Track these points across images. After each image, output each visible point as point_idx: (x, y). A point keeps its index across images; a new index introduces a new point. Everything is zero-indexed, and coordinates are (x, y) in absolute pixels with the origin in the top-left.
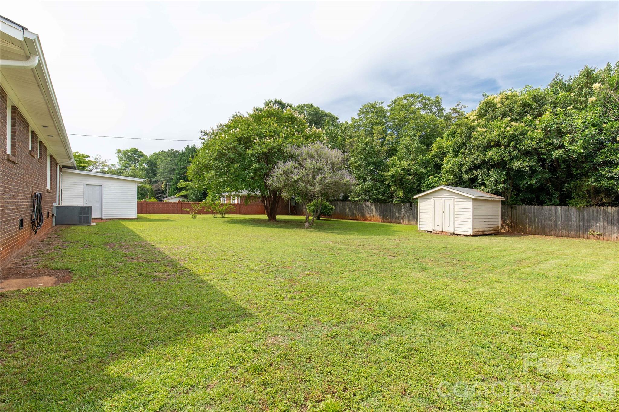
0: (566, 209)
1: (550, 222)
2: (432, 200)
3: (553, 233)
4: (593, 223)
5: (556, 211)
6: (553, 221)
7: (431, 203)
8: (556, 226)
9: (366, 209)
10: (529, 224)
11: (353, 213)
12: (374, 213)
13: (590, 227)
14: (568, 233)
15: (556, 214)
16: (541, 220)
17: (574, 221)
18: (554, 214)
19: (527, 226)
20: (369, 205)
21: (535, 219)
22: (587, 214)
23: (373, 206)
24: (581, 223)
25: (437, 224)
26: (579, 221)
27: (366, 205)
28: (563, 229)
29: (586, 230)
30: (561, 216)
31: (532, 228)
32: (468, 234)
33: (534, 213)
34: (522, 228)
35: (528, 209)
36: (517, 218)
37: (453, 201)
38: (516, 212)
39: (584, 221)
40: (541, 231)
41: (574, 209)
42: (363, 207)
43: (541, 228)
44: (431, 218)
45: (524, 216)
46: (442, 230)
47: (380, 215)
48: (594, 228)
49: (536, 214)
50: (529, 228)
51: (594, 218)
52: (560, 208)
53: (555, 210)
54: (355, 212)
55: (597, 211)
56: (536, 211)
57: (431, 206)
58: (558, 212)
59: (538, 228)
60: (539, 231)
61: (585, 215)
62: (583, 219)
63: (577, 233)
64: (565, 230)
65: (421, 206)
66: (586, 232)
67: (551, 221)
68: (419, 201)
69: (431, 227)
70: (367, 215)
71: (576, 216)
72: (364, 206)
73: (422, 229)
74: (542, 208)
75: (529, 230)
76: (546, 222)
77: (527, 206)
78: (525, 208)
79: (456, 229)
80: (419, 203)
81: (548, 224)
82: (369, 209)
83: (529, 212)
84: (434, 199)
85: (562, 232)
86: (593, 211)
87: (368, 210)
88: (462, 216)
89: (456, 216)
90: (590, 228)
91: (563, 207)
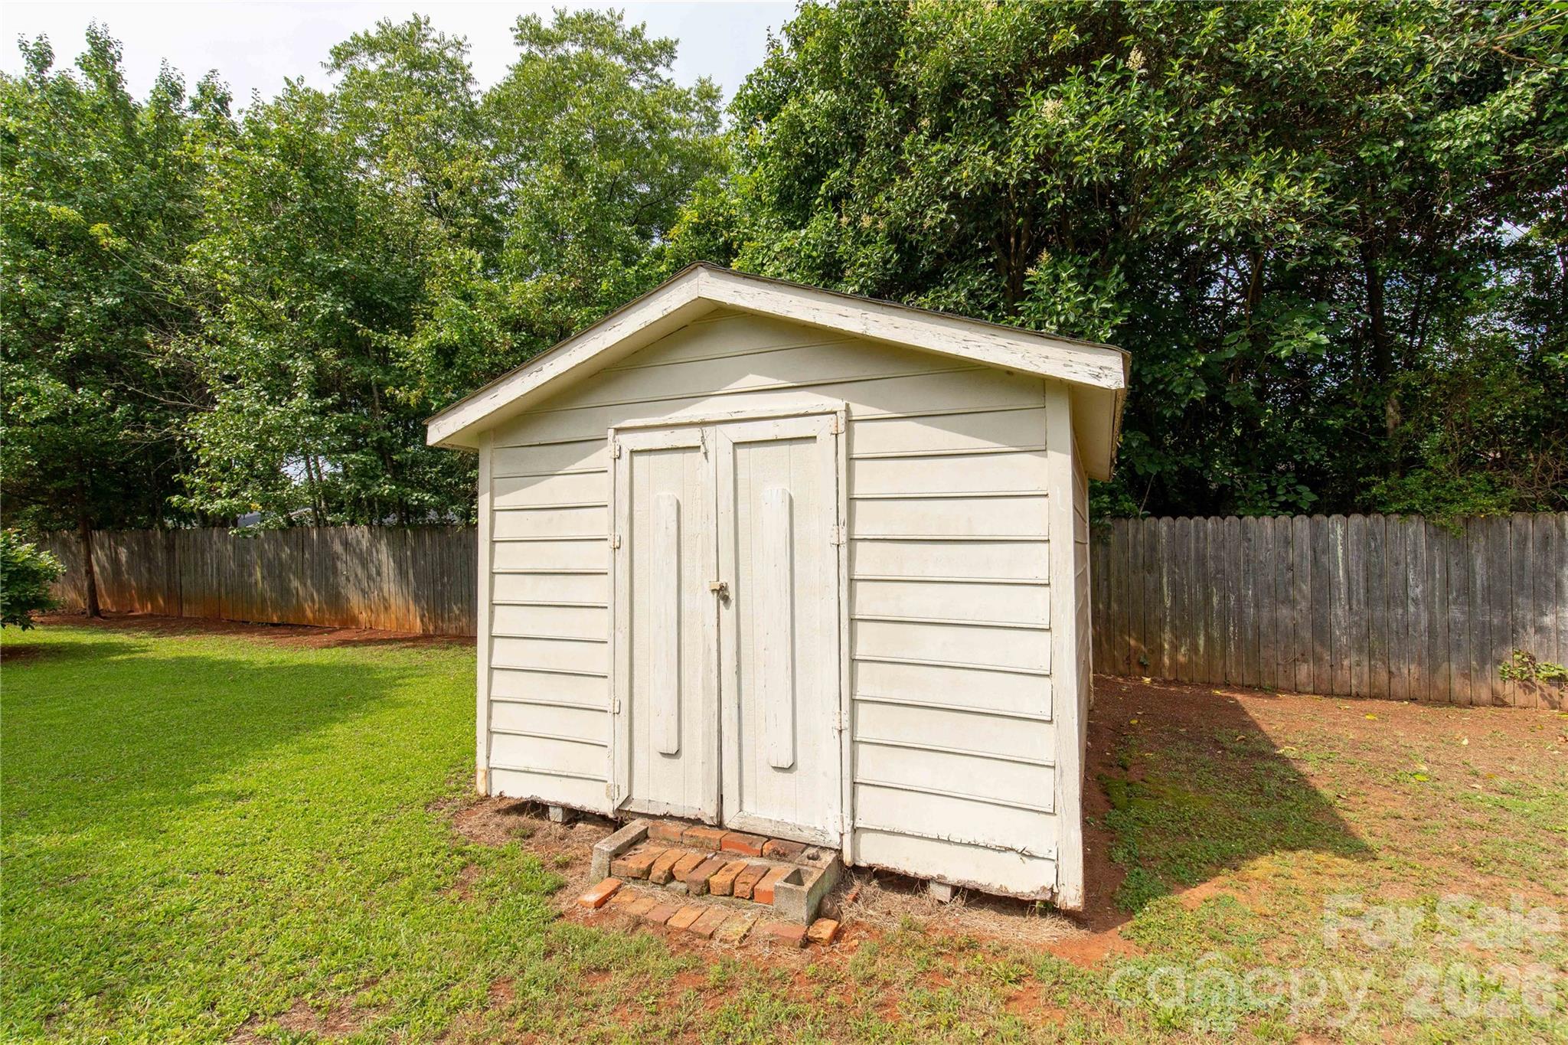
0: (1371, 534)
1: (1284, 612)
2: (602, 457)
3: (1304, 672)
4: (1525, 612)
5: (1320, 549)
6: (1304, 605)
7: (597, 489)
8: (1321, 631)
9: (349, 566)
10: (1174, 628)
11: (285, 591)
12: (390, 585)
13: (1510, 634)
14: (1383, 676)
15: (1315, 561)
16: (1239, 600)
17: (1415, 601)
18: (1307, 565)
19: (1167, 636)
20: (365, 544)
21: (1208, 598)
22: (1489, 561)
23: (383, 547)
24: (1456, 613)
25: (655, 732)
26: (1446, 603)
27: (346, 544)
28: (1360, 650)
29: (1486, 656)
30: (1347, 572)
31: (1194, 648)
32: (1024, 881)
33: (1201, 560)
34: (1137, 651)
35: (1172, 536)
36: (1114, 591)
37: (822, 457)
38: (1107, 556)
39: (1471, 603)
40: (1238, 663)
41: (1416, 529)
42: (335, 557)
43: (1237, 648)
44: (598, 660)
45: (1151, 580)
46: (709, 812)
47: (417, 599)
48: (1531, 641)
49: (1211, 565)
50: (1175, 648)
51: (1527, 581)
52: (1339, 531)
53: (1314, 538)
54: (295, 583)
55: (1546, 539)
56: (1210, 550)
57: (598, 523)
58: (1329, 549)
59: (1224, 648)
60: (1231, 662)
61: (1479, 563)
62: (1467, 590)
63: (1434, 670)
64: (1371, 655)
65: (507, 524)
66: (1483, 662)
67: (1292, 603)
68: (483, 483)
69: (600, 764)
70: (355, 601)
71: (1430, 572)
72: (338, 548)
73: (519, 789)
74: (1245, 529)
75: (1173, 659)
76: (1265, 614)
77: (1164, 525)
78: (1154, 535)
79: (873, 808)
80: (483, 502)
81: (1275, 624)
82: (364, 565)
83: (1173, 558)
84: (629, 441)
85: (1353, 669)
86: (1522, 542)
87: (359, 571)
88: (934, 644)
89: (868, 641)
90: (1504, 641)
91: (1356, 519)
